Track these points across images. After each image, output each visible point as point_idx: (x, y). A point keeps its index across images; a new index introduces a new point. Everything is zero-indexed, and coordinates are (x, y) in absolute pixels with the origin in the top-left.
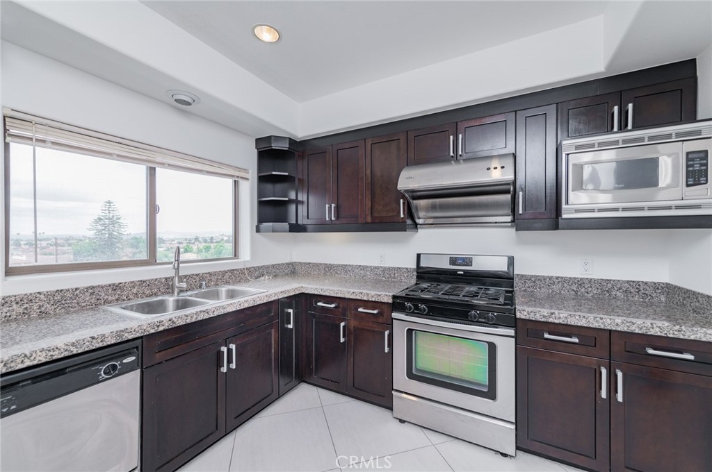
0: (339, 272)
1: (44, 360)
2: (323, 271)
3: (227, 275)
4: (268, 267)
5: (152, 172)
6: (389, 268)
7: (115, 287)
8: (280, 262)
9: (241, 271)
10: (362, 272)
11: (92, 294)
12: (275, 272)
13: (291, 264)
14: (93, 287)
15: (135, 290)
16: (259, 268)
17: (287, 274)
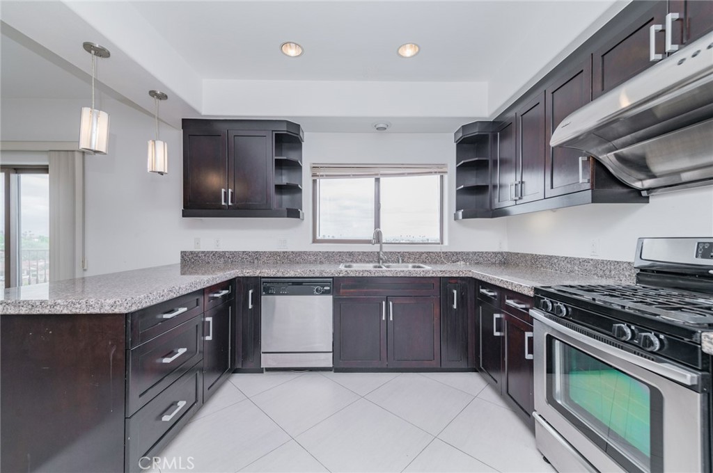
0: (544, 265)
1: (293, 276)
2: (530, 263)
3: (424, 256)
4: (468, 254)
5: (377, 180)
6: (603, 262)
7: (351, 254)
8: (484, 250)
9: (438, 254)
10: (569, 266)
11: (340, 256)
12: (477, 260)
13: (501, 253)
14: (340, 252)
15: (360, 257)
16: (457, 253)
17: (494, 264)
